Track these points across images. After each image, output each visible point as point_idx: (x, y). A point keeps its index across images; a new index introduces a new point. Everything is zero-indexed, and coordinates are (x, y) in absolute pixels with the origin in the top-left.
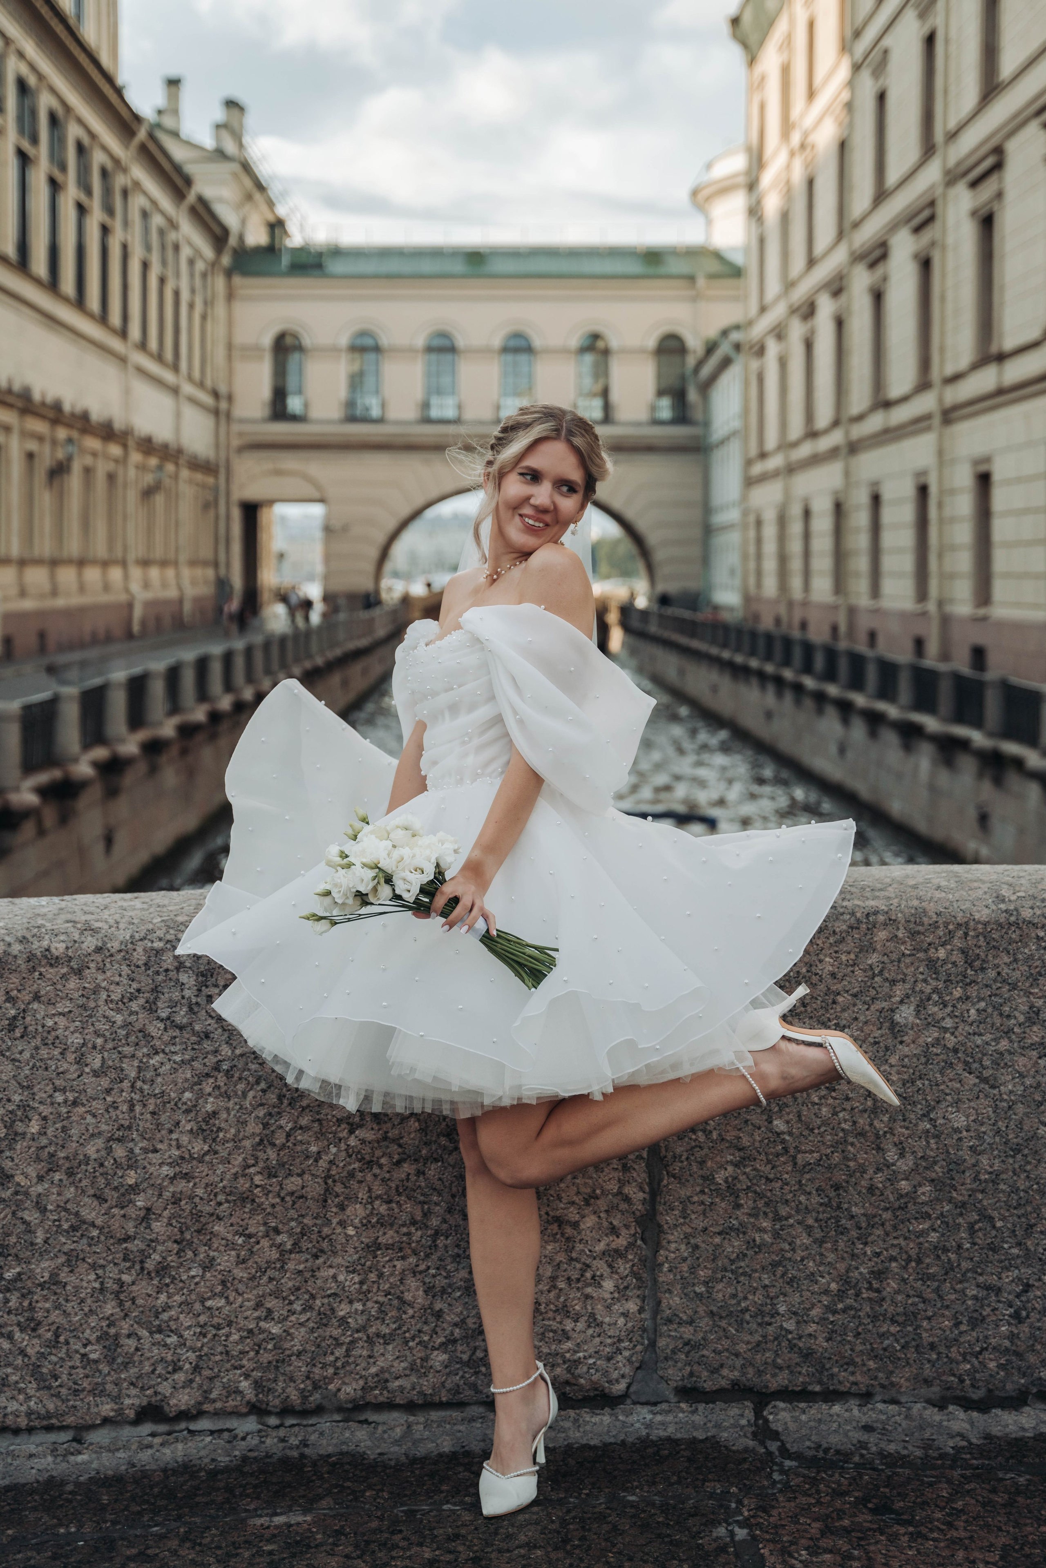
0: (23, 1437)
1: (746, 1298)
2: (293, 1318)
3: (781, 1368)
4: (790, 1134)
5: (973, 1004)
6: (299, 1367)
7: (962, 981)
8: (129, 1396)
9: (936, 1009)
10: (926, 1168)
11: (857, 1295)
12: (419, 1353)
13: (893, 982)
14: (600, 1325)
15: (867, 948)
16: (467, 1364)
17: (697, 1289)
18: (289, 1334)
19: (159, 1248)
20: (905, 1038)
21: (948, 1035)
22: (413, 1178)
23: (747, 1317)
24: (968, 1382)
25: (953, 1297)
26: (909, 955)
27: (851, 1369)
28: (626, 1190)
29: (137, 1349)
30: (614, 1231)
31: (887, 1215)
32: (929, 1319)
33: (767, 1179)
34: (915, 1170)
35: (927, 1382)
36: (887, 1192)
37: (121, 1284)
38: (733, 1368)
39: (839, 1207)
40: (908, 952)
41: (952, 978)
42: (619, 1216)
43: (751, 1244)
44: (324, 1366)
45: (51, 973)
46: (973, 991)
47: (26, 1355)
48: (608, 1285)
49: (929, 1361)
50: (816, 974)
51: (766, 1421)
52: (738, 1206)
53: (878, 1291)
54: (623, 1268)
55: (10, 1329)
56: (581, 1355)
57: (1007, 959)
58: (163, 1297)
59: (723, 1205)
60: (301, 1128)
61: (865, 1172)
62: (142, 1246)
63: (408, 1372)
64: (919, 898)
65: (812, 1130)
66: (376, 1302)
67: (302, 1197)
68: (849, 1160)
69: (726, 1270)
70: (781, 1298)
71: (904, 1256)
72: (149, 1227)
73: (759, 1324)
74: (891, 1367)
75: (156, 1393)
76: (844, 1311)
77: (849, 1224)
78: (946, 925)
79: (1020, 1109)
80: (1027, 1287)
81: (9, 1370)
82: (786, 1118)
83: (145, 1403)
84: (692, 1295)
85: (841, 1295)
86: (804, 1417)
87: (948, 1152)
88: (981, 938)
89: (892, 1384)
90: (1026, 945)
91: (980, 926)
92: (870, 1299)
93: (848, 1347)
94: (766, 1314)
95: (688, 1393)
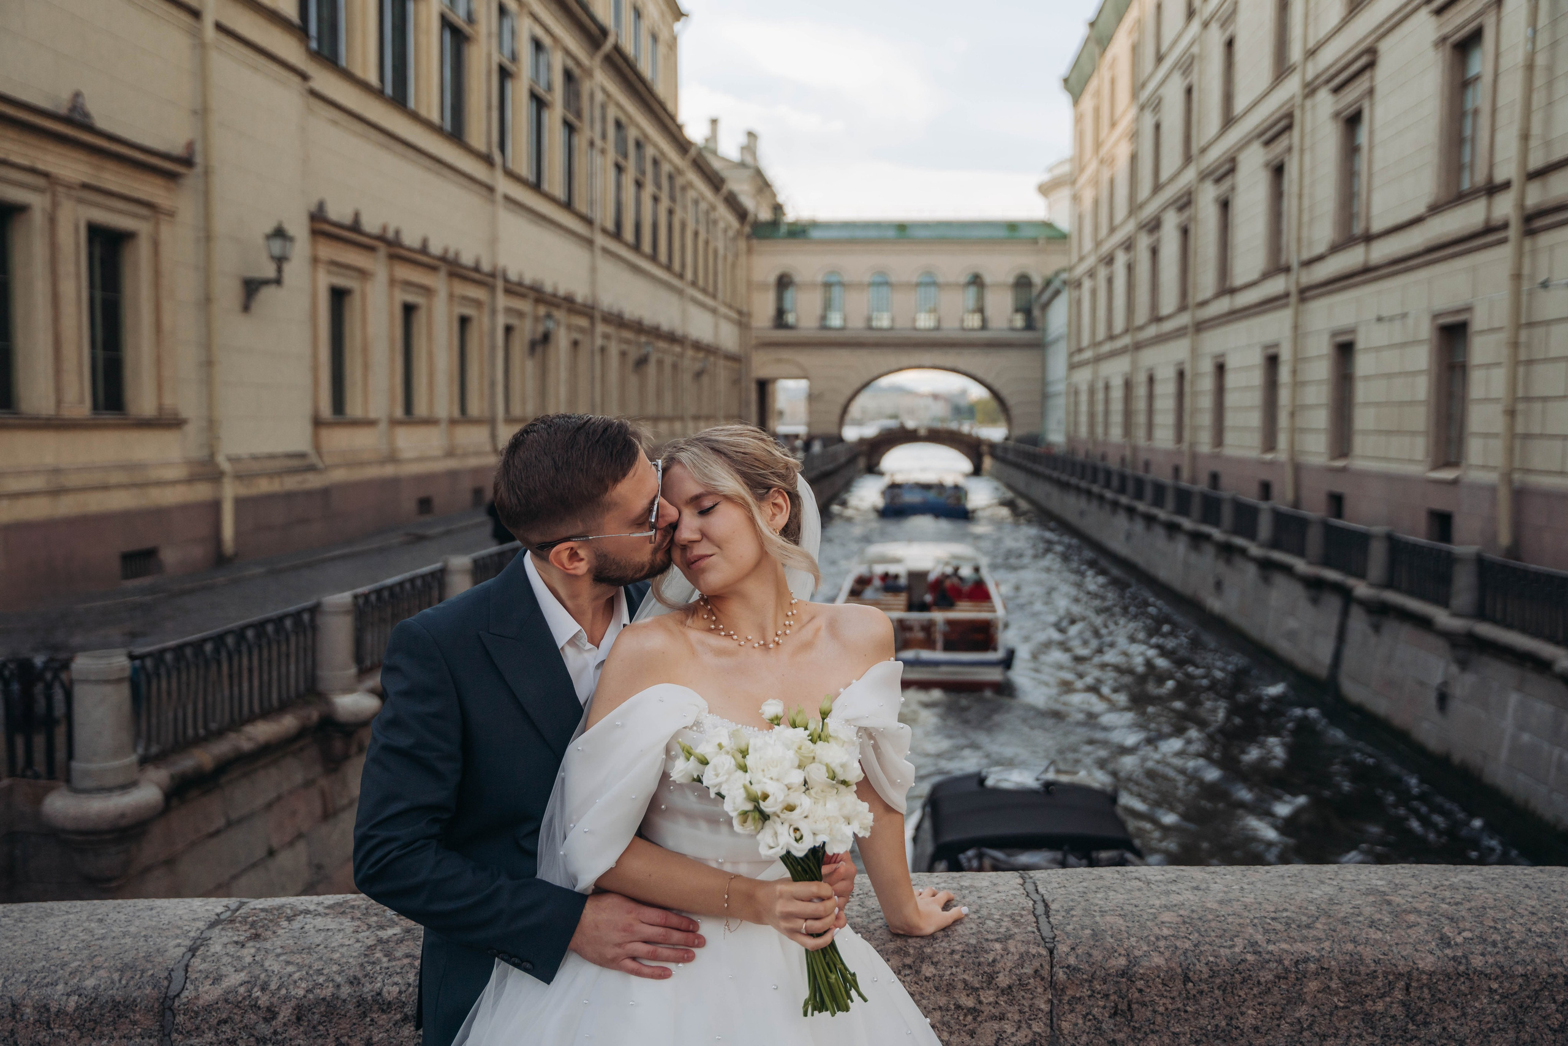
7: (1402, 1036)
15: (1295, 999)
26: (1343, 1008)
40: (1342, 1005)
41: (1391, 1032)
45: (382, 1019)
50: (1237, 1028)
57: (1454, 1014)
78: (1386, 974)
88: (1426, 991)
90: (1477, 998)
91: (1424, 977)
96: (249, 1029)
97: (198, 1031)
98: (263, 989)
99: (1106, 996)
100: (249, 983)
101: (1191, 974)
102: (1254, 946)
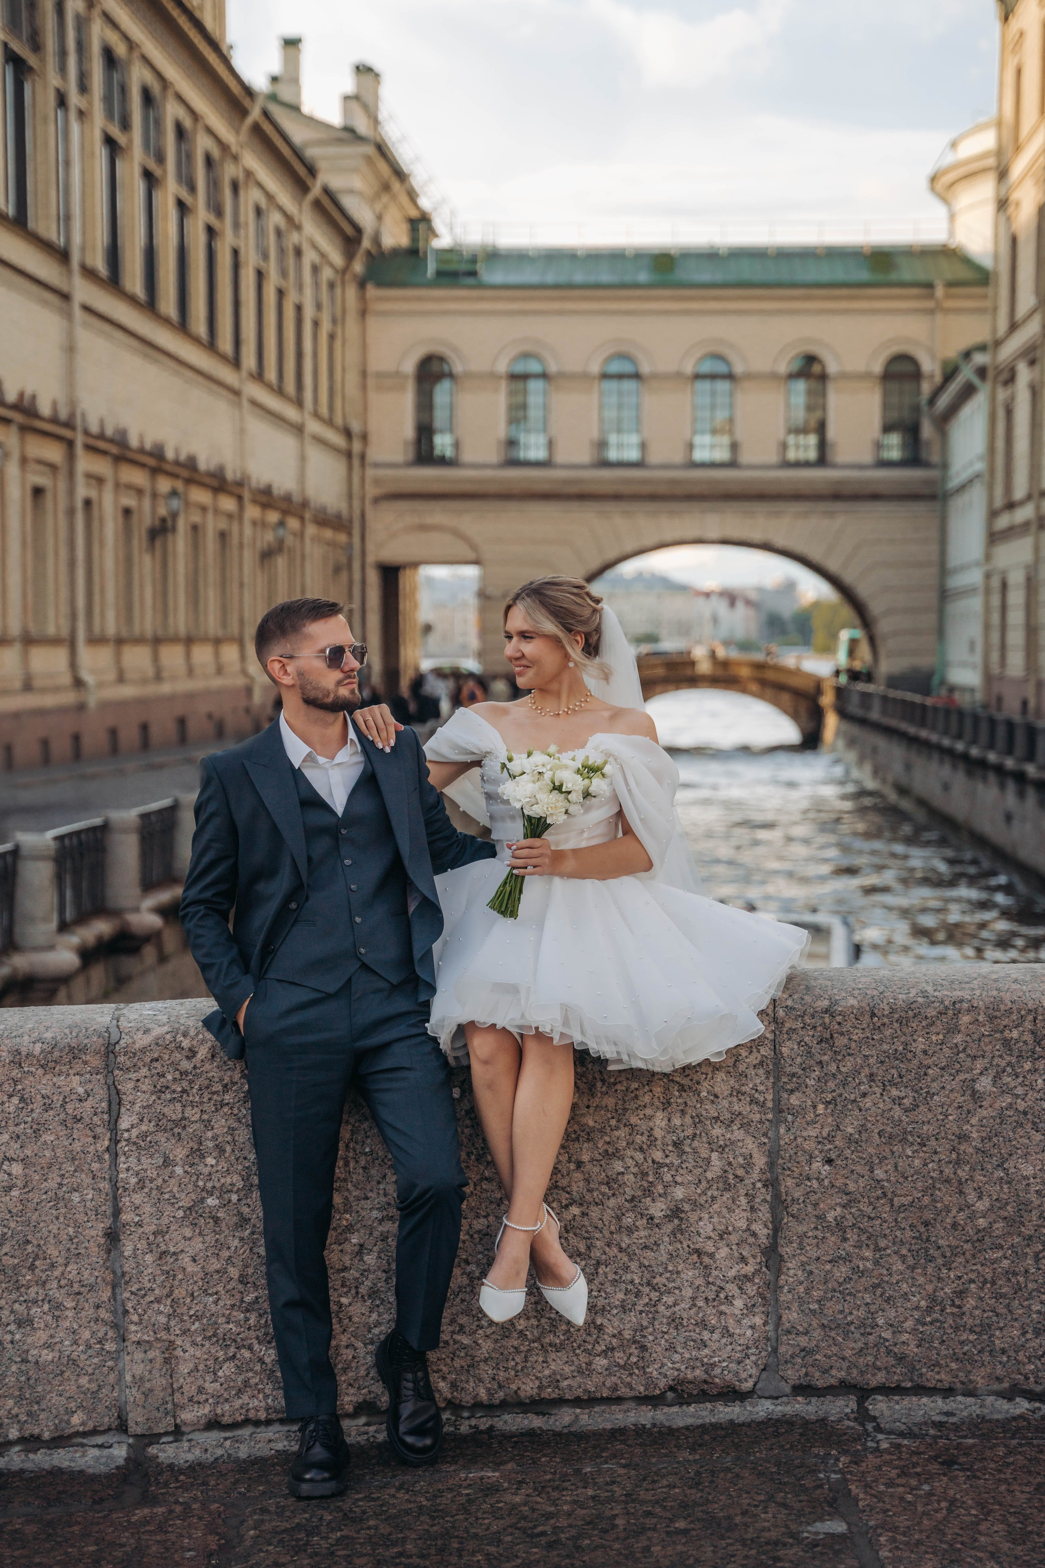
0: (262, 1429)
1: (851, 1313)
2: (480, 1332)
3: (879, 1369)
4: (888, 1181)
5: (1041, 1075)
6: (486, 1371)
7: (1031, 1056)
8: (348, 1394)
9: (1009, 1079)
10: (1000, 1208)
11: (942, 1311)
12: (584, 1359)
13: (975, 1058)
14: (731, 1335)
15: (953, 1029)
16: (623, 1367)
17: (811, 1306)
18: (478, 1344)
19: (371, 1276)
20: (983, 1103)
21: (1019, 1101)
22: (578, 1219)
23: (852, 1328)
24: (1032, 1379)
25: (1020, 1312)
26: (988, 1036)
27: (937, 1369)
28: (754, 1227)
29: (354, 1357)
30: (743, 1259)
31: (968, 1246)
32: (1001, 1329)
33: (869, 1217)
34: (991, 1209)
35: (999, 1379)
36: (968, 1228)
37: (340, 1305)
38: (840, 1369)
39: (928, 1240)
40: (987, 1033)
41: (1024, 1054)
42: (747, 1247)
43: (855, 1270)
44: (506, 1369)
47: (263, 1363)
48: (739, 1303)
49: (1000, 1363)
50: (911, 1051)
51: (867, 1410)
52: (845, 1240)
53: (959, 1307)
54: (751, 1289)
55: (249, 1342)
56: (716, 1359)
58: (374, 1316)
59: (833, 1239)
60: (486, 1179)
61: (949, 1211)
62: (357, 1275)
63: (575, 1374)
64: (998, 990)
65: (906, 1178)
66: (549, 1319)
67: (487, 1234)
68: (936, 1202)
69: (835, 1291)
70: (880, 1313)
71: (981, 1279)
72: (362, 1260)
73: (862, 1334)
74: (969, 1368)
75: (370, 1392)
76: (931, 1323)
77: (936, 1254)
78: (1019, 1011)
81: (250, 1374)
82: (885, 1168)
83: (360, 1400)
84: (807, 1311)
85: (929, 1310)
86: (897, 1407)
87: (1018, 1195)
89: (970, 1381)
92: (953, 1314)
93: (934, 1352)
94: (867, 1326)
95: (803, 1390)
96: (175, 1065)
97: (135, 1067)
98: (185, 1035)
99: (814, 1027)
100: (174, 1032)
101: (876, 1011)
102: (924, 994)
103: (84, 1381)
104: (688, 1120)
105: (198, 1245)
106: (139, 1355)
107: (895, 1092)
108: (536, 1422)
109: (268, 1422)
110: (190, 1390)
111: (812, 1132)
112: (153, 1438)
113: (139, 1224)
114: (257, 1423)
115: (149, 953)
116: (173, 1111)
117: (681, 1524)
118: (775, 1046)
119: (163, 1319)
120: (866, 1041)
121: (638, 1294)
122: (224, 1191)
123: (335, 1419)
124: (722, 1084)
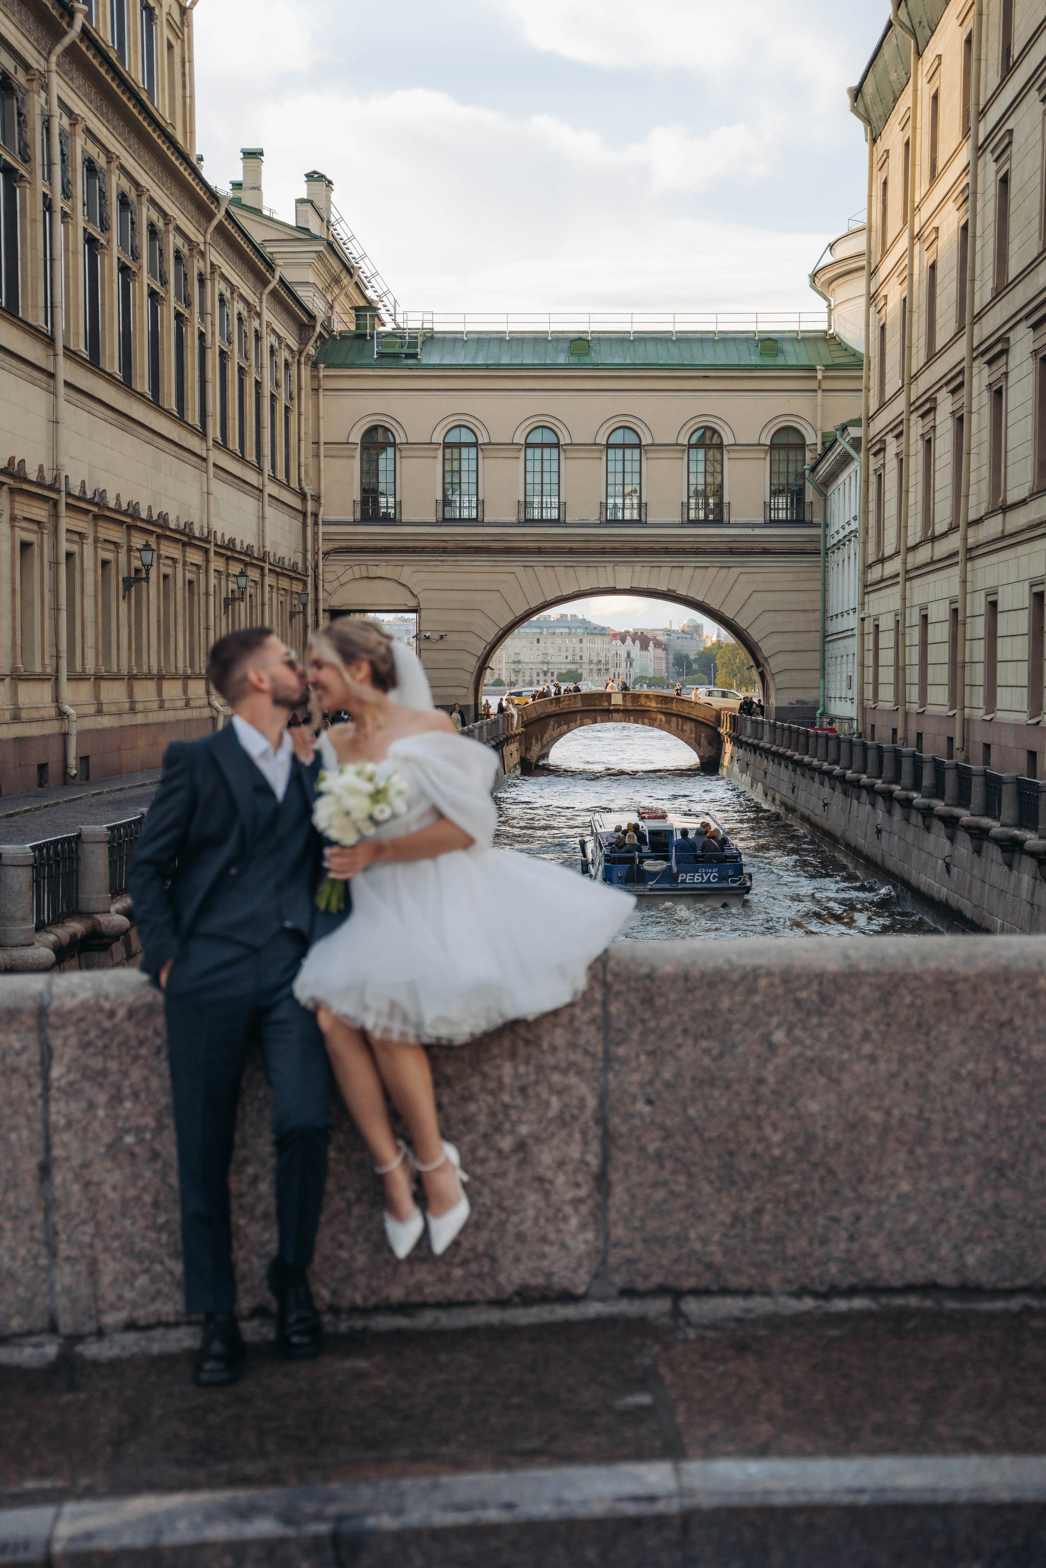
0: (172, 1330)
1: (668, 1230)
3: (691, 1275)
4: (699, 1118)
5: (826, 1029)
6: (361, 1280)
7: (818, 1013)
9: (800, 1033)
10: (792, 1140)
11: (744, 1226)
13: (771, 1015)
14: (568, 1248)
15: (752, 990)
16: (477, 1276)
17: (635, 1224)
20: (778, 1053)
21: (808, 1050)
23: (669, 1242)
24: (817, 1281)
25: (808, 1226)
26: (782, 996)
27: (739, 1275)
28: (586, 1158)
29: (250, 1270)
30: (577, 1185)
31: (765, 1172)
32: (792, 1241)
33: (683, 1149)
34: (784, 1141)
35: (790, 1282)
36: (765, 1157)
38: (659, 1275)
39: (732, 1167)
40: (781, 994)
41: (811, 1011)
42: (581, 1175)
43: (672, 1193)
46: (826, 1020)
47: (173, 1275)
48: (574, 1222)
49: (791, 1268)
51: (680, 1309)
52: (663, 1168)
53: (758, 1223)
54: (584, 1209)
55: (161, 1257)
56: (555, 1269)
58: (265, 1236)
59: (653, 1167)
61: (750, 1143)
62: (252, 1200)
63: (436, 1282)
64: (791, 958)
65: (714, 1116)
68: (739, 1135)
69: (654, 1211)
70: (692, 1228)
71: (776, 1200)
72: (256, 1188)
73: (677, 1247)
74: (765, 1273)
75: (262, 1299)
76: (735, 1236)
77: (739, 1178)
78: (808, 975)
79: (856, 1100)
80: (858, 1218)
81: (162, 1285)
82: (696, 1107)
83: (255, 1305)
84: (631, 1228)
85: (733, 1225)
86: (705, 1306)
87: (806, 1129)
88: (831, 984)
89: (766, 1284)
90: (862, 989)
91: (831, 976)
92: (752, 1229)
93: (737, 1261)
94: (681, 1239)
95: (628, 1293)
96: (98, 1024)
97: (64, 1026)
99: (638, 991)
100: (97, 996)
101: (689, 976)
102: (729, 961)
103: (21, 1291)
104: (531, 1069)
105: (117, 1176)
106: (67, 1268)
107: (704, 1044)
108: (401, 1322)
109: (177, 1325)
110: (111, 1297)
111: (636, 1077)
112: (78, 1338)
113: (67, 1159)
114: (167, 1325)
115: (118, 949)
116: (97, 1063)
117: (516, 1400)
118: (605, 1005)
119: (87, 1239)
120: (681, 1001)
121: (490, 1215)
122: (138, 1131)
123: (234, 1320)
124: (560, 1037)
